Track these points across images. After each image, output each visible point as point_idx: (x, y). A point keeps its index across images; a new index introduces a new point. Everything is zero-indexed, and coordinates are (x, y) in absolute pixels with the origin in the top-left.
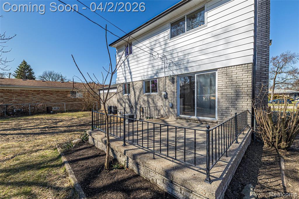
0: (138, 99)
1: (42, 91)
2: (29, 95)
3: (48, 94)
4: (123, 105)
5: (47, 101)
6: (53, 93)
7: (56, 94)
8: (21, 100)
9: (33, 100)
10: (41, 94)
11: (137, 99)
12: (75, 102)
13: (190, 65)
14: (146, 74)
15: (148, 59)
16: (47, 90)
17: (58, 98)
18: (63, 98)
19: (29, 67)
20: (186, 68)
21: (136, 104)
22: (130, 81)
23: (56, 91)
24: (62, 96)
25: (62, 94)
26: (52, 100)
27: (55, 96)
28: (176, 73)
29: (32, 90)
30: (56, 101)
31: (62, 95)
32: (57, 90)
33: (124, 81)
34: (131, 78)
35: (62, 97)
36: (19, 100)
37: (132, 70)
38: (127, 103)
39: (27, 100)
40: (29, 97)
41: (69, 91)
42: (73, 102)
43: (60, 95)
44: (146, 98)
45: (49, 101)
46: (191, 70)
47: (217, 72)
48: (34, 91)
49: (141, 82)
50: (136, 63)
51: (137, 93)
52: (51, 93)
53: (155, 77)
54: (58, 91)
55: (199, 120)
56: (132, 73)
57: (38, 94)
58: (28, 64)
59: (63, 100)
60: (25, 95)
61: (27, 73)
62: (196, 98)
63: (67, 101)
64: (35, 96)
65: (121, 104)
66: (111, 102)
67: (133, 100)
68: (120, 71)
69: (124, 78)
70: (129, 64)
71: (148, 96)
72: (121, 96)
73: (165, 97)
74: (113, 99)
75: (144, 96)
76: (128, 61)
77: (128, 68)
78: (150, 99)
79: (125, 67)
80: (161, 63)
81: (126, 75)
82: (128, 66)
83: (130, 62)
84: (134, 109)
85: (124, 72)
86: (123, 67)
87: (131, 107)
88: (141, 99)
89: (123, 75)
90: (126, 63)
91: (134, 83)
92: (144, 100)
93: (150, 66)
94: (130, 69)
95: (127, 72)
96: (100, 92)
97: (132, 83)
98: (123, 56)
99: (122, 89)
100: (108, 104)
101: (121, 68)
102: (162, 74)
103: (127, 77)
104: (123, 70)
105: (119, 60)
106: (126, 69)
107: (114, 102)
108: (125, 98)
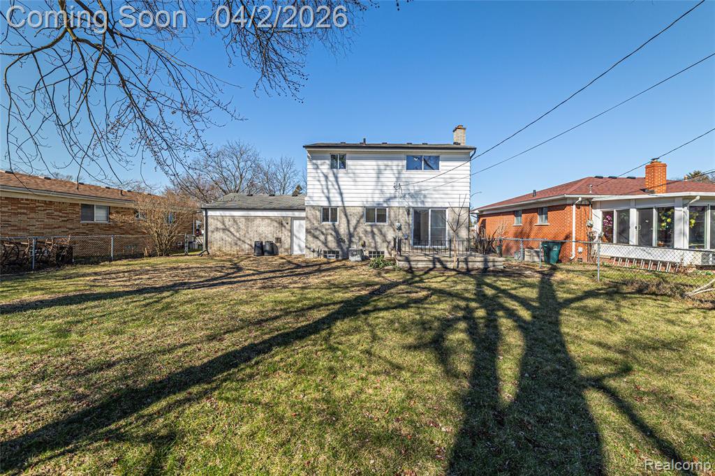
0: (355, 228)
3: (22, 211)
4: (322, 237)
6: (37, 207)
7: (45, 210)
11: (352, 230)
12: (91, 235)
13: (426, 200)
14: (370, 199)
15: (374, 183)
16: (20, 196)
17: (51, 221)
18: (62, 224)
20: (423, 202)
21: (351, 235)
22: (340, 204)
23: (45, 202)
24: (61, 217)
25: (60, 211)
27: (42, 215)
28: (411, 204)
30: (44, 231)
31: (61, 214)
32: (47, 199)
33: (325, 204)
34: (342, 201)
35: (61, 219)
37: (343, 191)
38: (331, 234)
41: (78, 204)
42: (87, 234)
43: (56, 213)
44: (369, 229)
46: (427, 205)
47: (447, 210)
49: (360, 208)
50: (353, 183)
51: (353, 222)
52: (32, 206)
53: (385, 205)
54: (51, 203)
55: (434, 249)
56: (344, 195)
59: (63, 230)
62: (430, 230)
65: (316, 238)
66: (252, 234)
67: (343, 230)
68: (317, 187)
69: (326, 199)
70: (337, 181)
71: (371, 226)
72: (316, 224)
73: (400, 229)
74: (260, 230)
75: (365, 226)
76: (336, 178)
77: (336, 187)
78: (375, 230)
79: (329, 183)
80: (393, 192)
81: (331, 195)
82: (335, 183)
83: (339, 179)
84: (347, 242)
85: (326, 191)
86: (324, 183)
87: (339, 240)
88: (360, 230)
89: (322, 195)
90: (331, 178)
91: (347, 208)
92: (366, 231)
93: (377, 192)
94: (339, 189)
95: (332, 191)
96: (208, 214)
97: (342, 208)
98: (325, 166)
99: (319, 214)
100: (242, 238)
101: (318, 183)
102: (395, 204)
103: (332, 199)
104: (325, 187)
105: (314, 171)
106: (330, 187)
107: (264, 235)
108: (327, 227)
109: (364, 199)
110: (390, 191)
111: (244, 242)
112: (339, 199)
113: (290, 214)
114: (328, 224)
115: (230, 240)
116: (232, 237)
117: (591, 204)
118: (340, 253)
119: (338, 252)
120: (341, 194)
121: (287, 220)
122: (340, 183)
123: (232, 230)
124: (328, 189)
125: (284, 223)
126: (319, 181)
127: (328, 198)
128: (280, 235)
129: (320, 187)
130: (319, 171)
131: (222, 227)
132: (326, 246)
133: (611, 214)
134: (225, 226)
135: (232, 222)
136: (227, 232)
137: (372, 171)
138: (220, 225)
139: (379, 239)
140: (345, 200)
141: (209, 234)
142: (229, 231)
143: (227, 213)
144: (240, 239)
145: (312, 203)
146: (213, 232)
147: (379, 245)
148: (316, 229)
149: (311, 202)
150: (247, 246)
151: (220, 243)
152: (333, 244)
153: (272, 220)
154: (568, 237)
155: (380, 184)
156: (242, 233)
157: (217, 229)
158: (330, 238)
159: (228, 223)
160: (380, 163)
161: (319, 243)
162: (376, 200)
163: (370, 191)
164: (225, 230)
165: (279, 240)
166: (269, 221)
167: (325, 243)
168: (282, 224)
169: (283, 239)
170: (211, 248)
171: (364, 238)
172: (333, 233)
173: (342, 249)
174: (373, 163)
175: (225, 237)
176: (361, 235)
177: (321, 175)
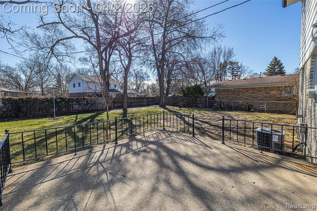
1: (251, 88)
2: (240, 93)
3: (255, 92)
5: (254, 98)
6: (261, 90)
7: (265, 91)
8: (234, 97)
9: (243, 98)
10: (250, 92)
16: (255, 87)
19: (279, 62)
23: (265, 88)
26: (260, 97)
27: (263, 93)
29: (242, 88)
30: (264, 99)
32: (266, 86)
36: (233, 97)
39: (238, 98)
40: (240, 94)
42: (287, 100)
45: (256, 98)
48: (244, 89)
52: (259, 90)
54: (267, 88)
57: (247, 91)
58: (279, 59)
59: (273, 98)
60: (237, 93)
61: (277, 69)
63: (278, 99)
64: (244, 93)
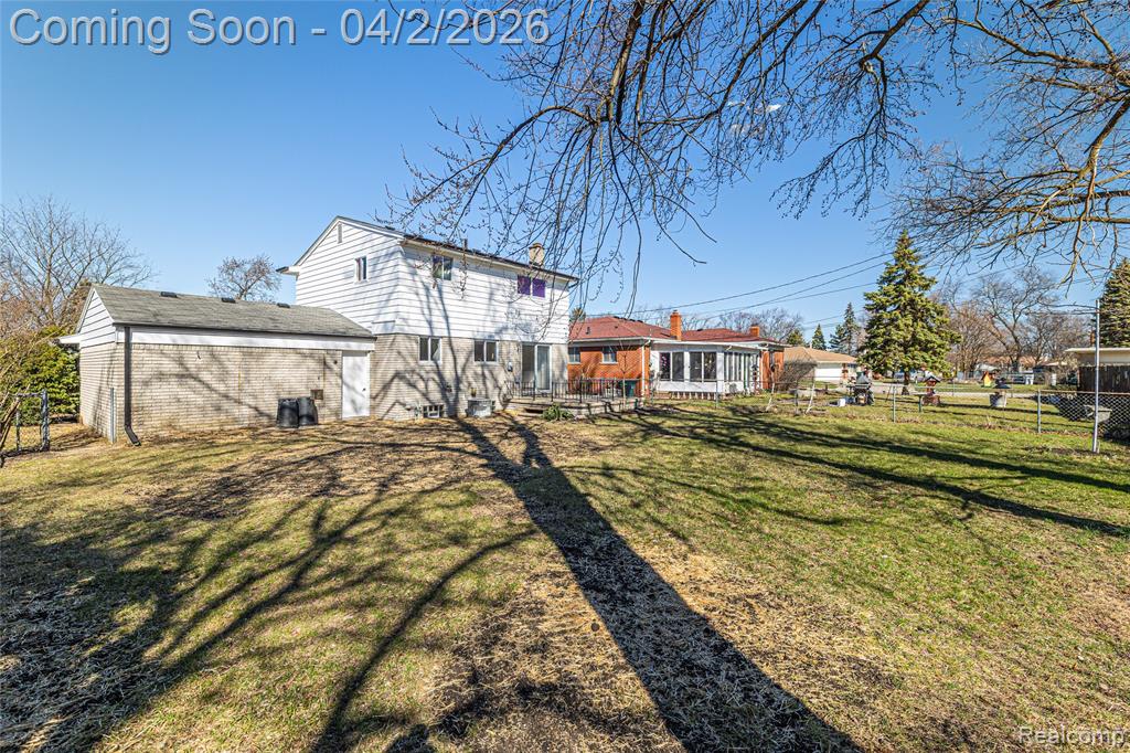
0: (464, 370)
4: (421, 385)
11: (459, 371)
14: (480, 330)
21: (458, 380)
22: (445, 333)
28: (522, 338)
33: (425, 332)
34: (448, 329)
37: (449, 314)
38: (434, 380)
44: (479, 370)
46: (535, 340)
47: (551, 347)
49: (469, 341)
50: (461, 303)
51: (461, 361)
53: (496, 338)
56: (450, 320)
65: (413, 386)
66: (257, 385)
67: (449, 374)
68: (414, 303)
69: (426, 324)
70: (441, 298)
71: (482, 366)
72: (413, 364)
73: (511, 370)
74: (279, 375)
75: (475, 367)
76: (440, 292)
77: (441, 306)
78: (487, 373)
79: (432, 300)
80: (504, 320)
81: (434, 319)
82: (439, 301)
83: (445, 295)
84: (454, 392)
85: (426, 311)
86: (424, 298)
87: (444, 388)
88: (470, 373)
89: (421, 317)
90: (434, 293)
91: (453, 340)
92: (476, 373)
93: (489, 319)
94: (445, 310)
95: (436, 312)
96: (134, 340)
97: (446, 339)
98: (425, 273)
99: (416, 348)
100: (232, 394)
101: (414, 297)
102: (506, 337)
103: (435, 325)
104: (425, 305)
105: (409, 277)
106: (433, 306)
107: (286, 386)
108: (428, 368)
109: (475, 329)
110: (502, 320)
111: (239, 402)
112: (444, 326)
113: (342, 345)
114: (428, 364)
115: (200, 400)
116: (206, 392)
117: (651, 346)
118: (445, 408)
119: (441, 407)
120: (447, 318)
121: (332, 356)
122: (446, 301)
123: (205, 376)
124: (429, 309)
125: (330, 361)
126: (417, 294)
127: (430, 323)
128: (321, 385)
129: (418, 304)
130: (417, 278)
131: (177, 369)
132: (428, 399)
133: (667, 356)
134: (187, 369)
135: (205, 357)
136: (192, 382)
137: (483, 289)
138: (169, 366)
139: (490, 384)
140: (452, 327)
141: (136, 389)
142: (196, 379)
143: (194, 339)
144: (226, 397)
145: (407, 330)
146: (146, 383)
147: (490, 393)
148: (413, 371)
149: (406, 328)
150: (246, 411)
151: (174, 408)
152: (436, 396)
153: (304, 356)
154: (640, 376)
155: (492, 308)
156: (233, 383)
157: (161, 376)
158: (432, 386)
159: (193, 362)
160: (493, 279)
161: (418, 395)
162: (487, 330)
163: (481, 318)
164: (185, 376)
165: (318, 393)
166: (298, 357)
167: (425, 395)
168: (325, 363)
169: (327, 391)
170: (141, 424)
171: (474, 385)
172: (437, 378)
173: (447, 402)
174: (485, 277)
175: (183, 393)
176: (471, 380)
177: (420, 285)
